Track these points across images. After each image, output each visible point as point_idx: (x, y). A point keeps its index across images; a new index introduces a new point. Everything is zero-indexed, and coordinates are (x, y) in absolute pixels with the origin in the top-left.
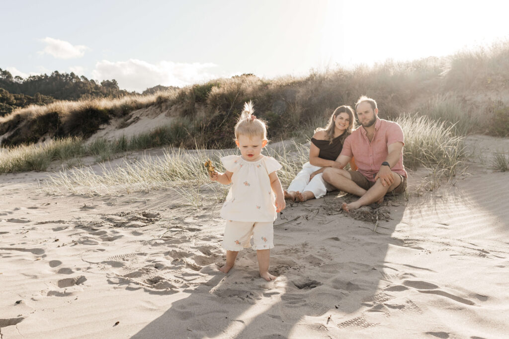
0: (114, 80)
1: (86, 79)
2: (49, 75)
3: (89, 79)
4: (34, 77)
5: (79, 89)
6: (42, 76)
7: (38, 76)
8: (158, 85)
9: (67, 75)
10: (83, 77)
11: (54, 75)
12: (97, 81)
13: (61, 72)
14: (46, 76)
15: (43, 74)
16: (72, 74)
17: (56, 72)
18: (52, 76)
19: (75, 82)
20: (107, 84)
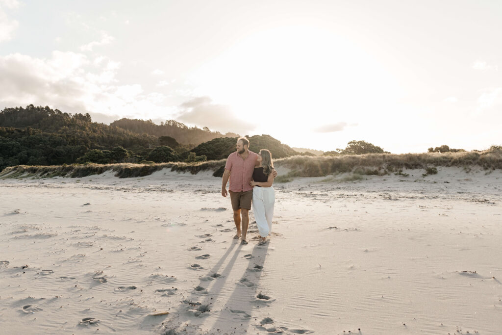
9: (42, 108)
10: (56, 110)
12: (70, 114)
13: (36, 106)
15: (19, 107)
16: (47, 108)
19: (50, 115)
20: (79, 117)
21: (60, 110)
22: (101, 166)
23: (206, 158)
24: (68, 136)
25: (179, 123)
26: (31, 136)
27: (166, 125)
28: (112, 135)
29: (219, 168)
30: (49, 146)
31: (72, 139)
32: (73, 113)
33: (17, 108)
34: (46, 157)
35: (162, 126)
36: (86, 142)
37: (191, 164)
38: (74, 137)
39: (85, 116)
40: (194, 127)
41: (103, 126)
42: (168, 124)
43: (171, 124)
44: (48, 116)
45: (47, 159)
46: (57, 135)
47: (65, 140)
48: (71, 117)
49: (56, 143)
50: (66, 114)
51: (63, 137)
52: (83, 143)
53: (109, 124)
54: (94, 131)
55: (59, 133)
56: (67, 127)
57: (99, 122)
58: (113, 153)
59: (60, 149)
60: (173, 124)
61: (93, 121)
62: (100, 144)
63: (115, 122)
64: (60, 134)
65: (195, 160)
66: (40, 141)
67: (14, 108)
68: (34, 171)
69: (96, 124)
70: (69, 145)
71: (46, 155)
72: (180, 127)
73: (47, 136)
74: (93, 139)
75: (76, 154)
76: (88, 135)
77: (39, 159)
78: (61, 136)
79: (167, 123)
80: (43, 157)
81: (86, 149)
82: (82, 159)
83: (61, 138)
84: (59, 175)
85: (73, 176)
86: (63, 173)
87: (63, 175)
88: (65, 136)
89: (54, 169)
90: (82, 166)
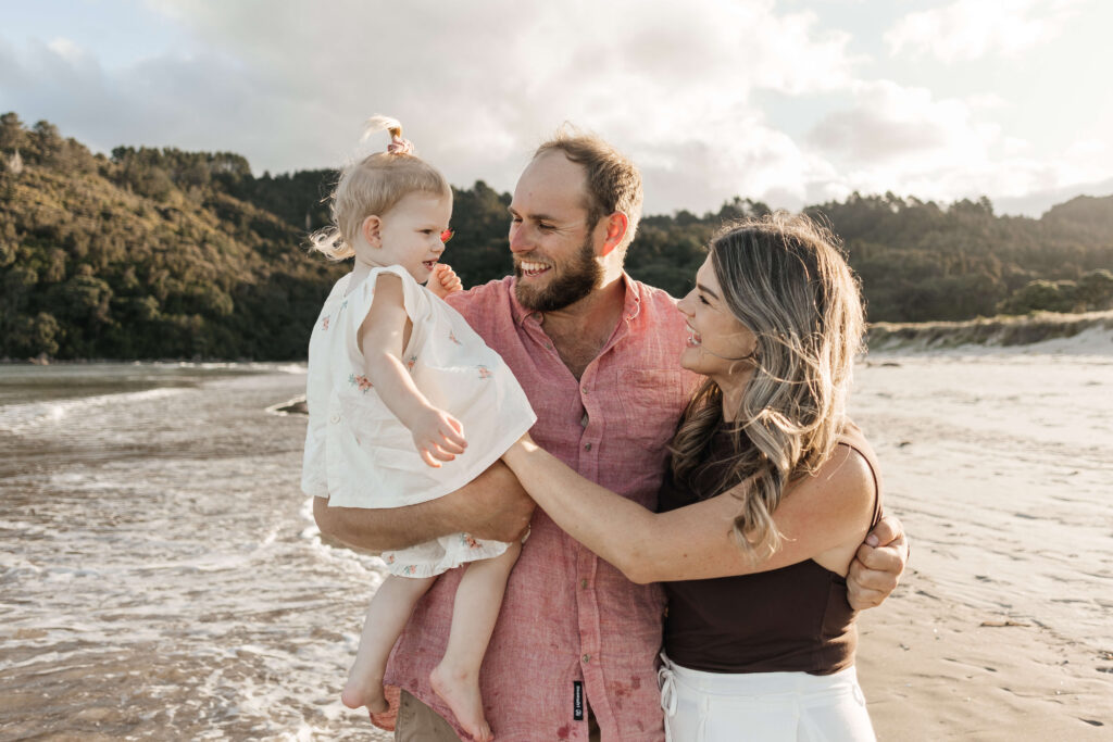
0: (984, 199)
1: (918, 201)
2: (842, 200)
3: (924, 201)
4: (813, 207)
6: (827, 204)
7: (819, 206)
9: (878, 198)
10: (910, 197)
11: (853, 201)
13: (863, 194)
14: (835, 204)
15: (830, 201)
16: (889, 195)
17: (856, 193)
18: (848, 203)
19: (896, 209)
20: (965, 207)
22: (1071, 318)
24: (944, 255)
28: (1053, 243)
30: (904, 281)
31: (955, 260)
36: (989, 266)
38: (958, 255)
39: (978, 204)
41: (1022, 223)
44: (891, 213)
46: (919, 255)
47: (939, 264)
48: (944, 209)
49: (920, 273)
50: (931, 203)
51: (934, 257)
52: (983, 267)
53: (1038, 217)
54: (1004, 236)
55: (921, 248)
56: (938, 234)
57: (1013, 213)
58: (1083, 288)
59: (930, 284)
61: (998, 212)
62: (1024, 267)
63: (1056, 208)
64: (926, 252)
66: (885, 269)
68: (910, 335)
69: (1006, 218)
70: (950, 273)
73: (897, 257)
74: (1003, 256)
76: (990, 246)
78: (929, 256)
81: (989, 280)
82: (1007, 306)
83: (931, 260)
84: (969, 340)
85: (1007, 343)
86: (980, 337)
87: (981, 342)
88: (939, 255)
89: (957, 330)
90: (1023, 320)
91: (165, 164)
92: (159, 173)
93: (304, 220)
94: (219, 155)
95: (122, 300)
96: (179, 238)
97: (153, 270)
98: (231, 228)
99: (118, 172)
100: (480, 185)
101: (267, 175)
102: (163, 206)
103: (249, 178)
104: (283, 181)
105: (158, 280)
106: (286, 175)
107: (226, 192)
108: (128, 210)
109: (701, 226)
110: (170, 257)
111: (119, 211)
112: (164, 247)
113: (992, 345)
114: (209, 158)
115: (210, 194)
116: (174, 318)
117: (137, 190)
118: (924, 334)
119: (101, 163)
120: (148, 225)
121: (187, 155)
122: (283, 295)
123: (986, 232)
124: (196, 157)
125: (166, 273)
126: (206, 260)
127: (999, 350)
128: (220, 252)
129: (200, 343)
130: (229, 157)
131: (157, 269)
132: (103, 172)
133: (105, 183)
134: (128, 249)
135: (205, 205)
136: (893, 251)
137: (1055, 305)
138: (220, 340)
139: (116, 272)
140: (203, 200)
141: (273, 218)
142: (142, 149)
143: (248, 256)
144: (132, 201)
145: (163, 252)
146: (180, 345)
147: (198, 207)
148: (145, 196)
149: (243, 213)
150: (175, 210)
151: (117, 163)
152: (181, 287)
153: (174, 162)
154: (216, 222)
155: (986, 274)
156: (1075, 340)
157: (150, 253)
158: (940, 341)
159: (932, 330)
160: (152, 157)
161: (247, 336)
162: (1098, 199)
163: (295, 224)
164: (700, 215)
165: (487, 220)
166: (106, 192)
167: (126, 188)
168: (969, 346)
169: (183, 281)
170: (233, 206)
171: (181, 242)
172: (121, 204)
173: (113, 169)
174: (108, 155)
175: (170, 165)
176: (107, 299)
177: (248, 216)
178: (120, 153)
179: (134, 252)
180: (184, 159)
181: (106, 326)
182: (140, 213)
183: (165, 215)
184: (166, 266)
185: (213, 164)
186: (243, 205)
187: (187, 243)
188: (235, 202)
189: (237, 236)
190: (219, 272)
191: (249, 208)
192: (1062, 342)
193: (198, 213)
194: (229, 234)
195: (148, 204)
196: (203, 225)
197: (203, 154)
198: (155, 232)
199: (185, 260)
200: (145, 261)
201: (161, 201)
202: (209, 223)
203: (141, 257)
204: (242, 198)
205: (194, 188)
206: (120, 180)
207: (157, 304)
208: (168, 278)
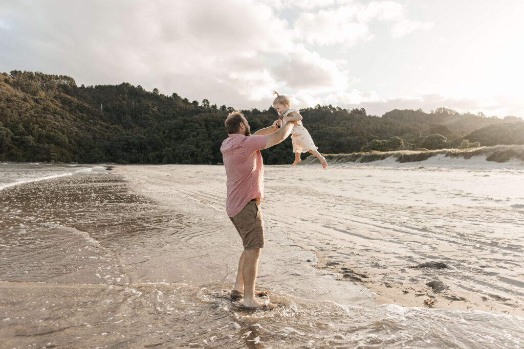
0: (363, 109)
1: (340, 109)
2: (313, 108)
3: (343, 109)
4: (303, 110)
5: (338, 117)
7: (305, 109)
8: (395, 109)
9: (327, 107)
10: (338, 107)
11: (317, 108)
12: (348, 110)
13: (321, 106)
14: (311, 109)
15: (309, 107)
16: (330, 106)
17: (319, 105)
18: (316, 109)
19: (332, 112)
20: (356, 112)
21: (340, 107)
22: (383, 153)
23: (480, 144)
24: (348, 129)
25: (450, 110)
26: (320, 130)
27: (436, 112)
28: (385, 126)
29: (492, 153)
30: (333, 138)
31: (351, 131)
32: (350, 109)
33: (308, 109)
34: (332, 147)
35: (432, 114)
36: (363, 133)
37: (464, 151)
38: (352, 130)
39: (361, 111)
40: (466, 113)
41: (375, 118)
42: (439, 112)
43: (442, 111)
44: (331, 113)
45: (332, 149)
46: (339, 129)
47: (345, 132)
48: (349, 112)
49: (339, 135)
50: (345, 110)
51: (345, 130)
52: (360, 134)
53: (381, 116)
54: (369, 123)
55: (340, 127)
56: (346, 121)
57: (372, 115)
58: (390, 143)
59: (342, 140)
60: (444, 112)
61: (367, 114)
62: (374, 134)
63: (387, 114)
64: (342, 128)
65: (468, 146)
66: (327, 134)
67: (306, 108)
69: (370, 116)
70: (349, 136)
71: (331, 146)
72: (451, 114)
73: (332, 129)
74: (368, 130)
75: (355, 144)
76: (364, 127)
77: (327, 148)
78: (343, 129)
79: (437, 111)
80: (329, 147)
81: (362, 139)
82: (365, 148)
83: (343, 131)
84: (350, 160)
85: (362, 161)
86: (353, 159)
87: (354, 161)
88: (346, 129)
89: (347, 156)
90: (368, 153)
91: (36, 79)
92: (33, 83)
93: (100, 106)
94: (61, 76)
95: (17, 137)
96: (43, 111)
97: (31, 124)
98: (67, 107)
99: (14, 82)
100: (175, 95)
101: (83, 86)
102: (35, 97)
103: (75, 87)
104: (90, 89)
105: (33, 129)
106: (92, 86)
107: (64, 93)
108: (19, 98)
109: (261, 115)
110: (39, 119)
111: (15, 98)
112: (36, 115)
113: (357, 162)
114: (57, 78)
115: (57, 93)
116: (41, 145)
117: (23, 90)
118: (336, 158)
119: (5, 77)
120: (29, 105)
121: (46, 76)
122: (91, 137)
123: (363, 121)
124: (51, 77)
125: (37, 126)
126: (56, 121)
127: (359, 164)
128: (62, 118)
129: (55, 155)
130: (65, 77)
131: (33, 124)
132: (6, 81)
133: (7, 86)
134: (20, 115)
135: (55, 98)
136: (330, 127)
137: (380, 148)
138: (63, 154)
139: (14, 125)
140: (54, 96)
141: (86, 105)
142: (25, 72)
143: (75, 120)
144: (21, 94)
145: (36, 117)
146: (45, 156)
147: (52, 98)
148: (27, 93)
149: (72, 102)
150: (41, 99)
151: (13, 78)
152: (44, 132)
153: (40, 78)
154: (60, 105)
155: (362, 137)
156: (384, 161)
157: (30, 118)
158: (340, 160)
159: (338, 156)
160: (30, 76)
161: (75, 153)
162: (401, 111)
163: (96, 108)
164: (261, 111)
165: (178, 109)
166: (8, 90)
167: (18, 89)
168: (350, 162)
169: (45, 129)
170: (68, 99)
171: (44, 113)
172: (16, 96)
173: (12, 80)
174: (9, 74)
175: (39, 80)
176: (10, 136)
177: (75, 103)
178: (14, 73)
179: (22, 116)
180: (45, 78)
181: (10, 148)
182: (25, 100)
183: (36, 101)
184: (37, 123)
185: (58, 80)
186: (72, 98)
187: (47, 114)
188: (69, 97)
189: (70, 111)
190: (61, 126)
191: (75, 100)
192: (379, 161)
193: (52, 101)
194: (66, 111)
195: (28, 96)
196: (54, 106)
197: (54, 76)
198: (32, 108)
199: (46, 121)
200: (27, 120)
201: (35, 95)
202: (57, 105)
203: (26, 118)
204: (72, 96)
205: (50, 90)
206: (15, 85)
207: (33, 139)
208: (38, 128)
